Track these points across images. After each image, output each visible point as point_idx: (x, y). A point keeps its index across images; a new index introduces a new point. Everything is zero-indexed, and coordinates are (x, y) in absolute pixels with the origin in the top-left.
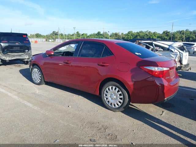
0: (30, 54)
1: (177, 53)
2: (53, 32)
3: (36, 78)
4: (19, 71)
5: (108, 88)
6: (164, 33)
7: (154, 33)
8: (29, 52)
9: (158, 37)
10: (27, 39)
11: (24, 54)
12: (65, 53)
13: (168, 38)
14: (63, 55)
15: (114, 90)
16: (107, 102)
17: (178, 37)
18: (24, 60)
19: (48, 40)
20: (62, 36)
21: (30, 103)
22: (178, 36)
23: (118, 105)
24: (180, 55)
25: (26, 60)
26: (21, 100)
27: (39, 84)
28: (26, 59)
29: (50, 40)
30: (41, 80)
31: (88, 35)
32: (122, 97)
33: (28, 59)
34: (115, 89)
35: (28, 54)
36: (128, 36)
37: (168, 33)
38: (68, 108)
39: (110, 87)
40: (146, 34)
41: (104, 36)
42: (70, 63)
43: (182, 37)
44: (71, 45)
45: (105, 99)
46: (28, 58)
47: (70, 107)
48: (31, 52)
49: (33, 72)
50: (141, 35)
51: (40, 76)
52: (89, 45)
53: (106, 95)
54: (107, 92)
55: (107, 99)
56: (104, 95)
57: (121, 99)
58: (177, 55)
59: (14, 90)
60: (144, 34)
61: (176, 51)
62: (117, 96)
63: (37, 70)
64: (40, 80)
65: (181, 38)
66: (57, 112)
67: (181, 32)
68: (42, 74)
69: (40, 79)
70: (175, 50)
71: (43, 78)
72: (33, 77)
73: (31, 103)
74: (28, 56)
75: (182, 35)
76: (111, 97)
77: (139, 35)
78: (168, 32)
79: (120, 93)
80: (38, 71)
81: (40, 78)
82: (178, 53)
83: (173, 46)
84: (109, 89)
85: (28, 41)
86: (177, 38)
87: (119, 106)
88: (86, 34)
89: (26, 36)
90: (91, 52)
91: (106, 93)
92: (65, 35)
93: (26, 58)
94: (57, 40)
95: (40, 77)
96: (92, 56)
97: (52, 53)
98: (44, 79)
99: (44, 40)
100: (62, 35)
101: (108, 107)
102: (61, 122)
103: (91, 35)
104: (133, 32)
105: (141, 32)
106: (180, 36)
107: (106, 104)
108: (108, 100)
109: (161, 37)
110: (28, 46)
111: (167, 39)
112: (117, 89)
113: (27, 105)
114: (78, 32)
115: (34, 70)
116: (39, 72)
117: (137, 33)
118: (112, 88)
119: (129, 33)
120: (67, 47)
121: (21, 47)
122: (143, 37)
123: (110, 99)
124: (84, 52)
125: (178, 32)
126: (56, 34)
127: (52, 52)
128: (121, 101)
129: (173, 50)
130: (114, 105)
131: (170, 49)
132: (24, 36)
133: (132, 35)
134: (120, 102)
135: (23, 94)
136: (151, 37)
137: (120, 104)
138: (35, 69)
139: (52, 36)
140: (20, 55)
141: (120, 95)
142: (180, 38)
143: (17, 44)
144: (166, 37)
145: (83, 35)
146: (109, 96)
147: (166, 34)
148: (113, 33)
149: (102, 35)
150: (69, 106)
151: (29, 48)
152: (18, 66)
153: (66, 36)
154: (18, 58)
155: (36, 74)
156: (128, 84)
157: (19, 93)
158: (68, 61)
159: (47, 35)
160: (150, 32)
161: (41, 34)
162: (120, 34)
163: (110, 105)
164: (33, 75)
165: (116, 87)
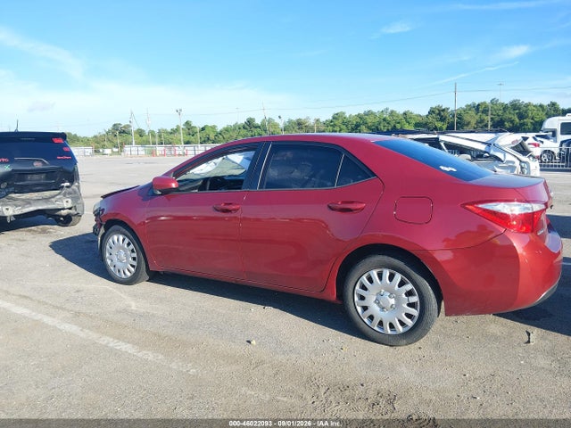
0: (75, 192)
1: (514, 163)
2: (115, 125)
3: (119, 265)
4: (50, 246)
5: (366, 275)
6: (431, 112)
7: (405, 114)
8: (73, 187)
9: (417, 125)
10: (65, 149)
11: (59, 194)
12: (209, 183)
13: (445, 127)
14: (202, 188)
15: (388, 282)
16: (366, 320)
17: (473, 122)
18: (58, 213)
19: (101, 150)
20: (141, 136)
21: (123, 341)
22: (472, 118)
23: (402, 324)
24: (522, 168)
25: (64, 212)
26: (93, 336)
27: (129, 282)
28: (64, 209)
29: (108, 151)
30: (138, 269)
31: (219, 129)
32: (415, 299)
33: (70, 209)
34: (391, 277)
35: (70, 193)
36: (334, 126)
37: (442, 114)
38: (249, 346)
39: (374, 274)
40: (384, 120)
41: (265, 131)
42: (236, 210)
43: (482, 121)
44: (230, 156)
45: (359, 309)
46: (69, 205)
47: (253, 342)
48: (78, 187)
49: (108, 247)
50: (369, 120)
51: (135, 255)
52: (289, 154)
53: (362, 298)
54: (364, 288)
55: (365, 308)
56: (356, 299)
57: (411, 305)
58: (513, 168)
59: (57, 308)
60: (378, 119)
61: (509, 158)
62: (398, 299)
63: (121, 238)
64: (133, 270)
65: (480, 125)
66: (222, 362)
67: (477, 108)
68: (141, 249)
69: (133, 266)
70: (507, 154)
71: (143, 262)
72: (109, 262)
73: (128, 342)
74: (70, 200)
75: (484, 117)
76: (377, 302)
77: (365, 123)
78: (443, 110)
79: (409, 287)
80: (127, 241)
81: (135, 263)
82: (517, 163)
83: (500, 144)
84: (370, 280)
85: (70, 154)
86: (469, 123)
87: (407, 329)
88: (214, 127)
89: (61, 141)
90: (296, 174)
91: (363, 293)
92: (152, 133)
93: (66, 206)
94: (127, 148)
95: (134, 259)
96: (304, 183)
97: (174, 185)
98: (147, 265)
99: (89, 150)
100: (140, 133)
101: (370, 332)
102: (249, 392)
103: (227, 130)
104: (347, 115)
105: (369, 113)
106: (477, 117)
107: (363, 325)
108: (368, 313)
109: (426, 124)
110: (71, 169)
111: (441, 129)
112: (398, 277)
113: (118, 348)
114: (187, 123)
115: (111, 240)
116: (129, 244)
117: (359, 116)
118: (380, 276)
119: (335, 117)
120: (215, 164)
121: (49, 173)
122: (377, 128)
123: (375, 309)
124: (273, 173)
125: (469, 107)
126: (124, 132)
127: (173, 181)
128: (415, 312)
129: (500, 155)
130: (392, 326)
131: (492, 152)
132: (56, 141)
133: (343, 123)
134: (409, 316)
135: (91, 317)
136: (398, 126)
137: (410, 323)
138: (115, 237)
139: (111, 137)
140: (47, 199)
141: (409, 294)
142: (477, 123)
143: (37, 165)
144: (439, 124)
145: (203, 129)
146: (371, 300)
147: (439, 114)
148: (290, 121)
149: (259, 127)
150: (249, 342)
151: (72, 177)
152: (40, 233)
153: (153, 136)
154: (40, 208)
155: (120, 252)
156: (436, 260)
157: (77, 314)
158: (226, 204)
159: (95, 137)
160: (392, 112)
161: (78, 135)
162: (312, 122)
163: (376, 328)
164: (107, 255)
165: (392, 271)
